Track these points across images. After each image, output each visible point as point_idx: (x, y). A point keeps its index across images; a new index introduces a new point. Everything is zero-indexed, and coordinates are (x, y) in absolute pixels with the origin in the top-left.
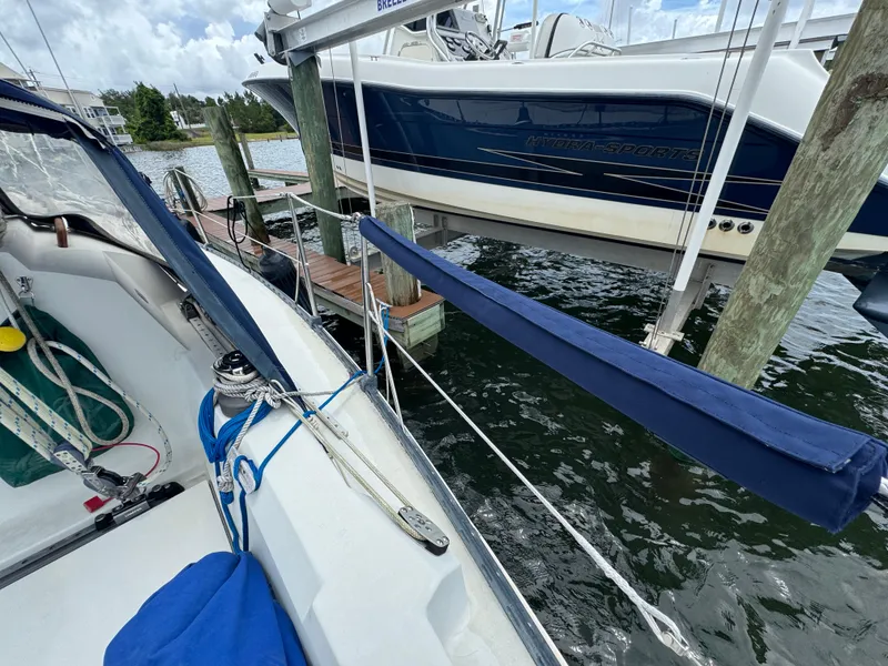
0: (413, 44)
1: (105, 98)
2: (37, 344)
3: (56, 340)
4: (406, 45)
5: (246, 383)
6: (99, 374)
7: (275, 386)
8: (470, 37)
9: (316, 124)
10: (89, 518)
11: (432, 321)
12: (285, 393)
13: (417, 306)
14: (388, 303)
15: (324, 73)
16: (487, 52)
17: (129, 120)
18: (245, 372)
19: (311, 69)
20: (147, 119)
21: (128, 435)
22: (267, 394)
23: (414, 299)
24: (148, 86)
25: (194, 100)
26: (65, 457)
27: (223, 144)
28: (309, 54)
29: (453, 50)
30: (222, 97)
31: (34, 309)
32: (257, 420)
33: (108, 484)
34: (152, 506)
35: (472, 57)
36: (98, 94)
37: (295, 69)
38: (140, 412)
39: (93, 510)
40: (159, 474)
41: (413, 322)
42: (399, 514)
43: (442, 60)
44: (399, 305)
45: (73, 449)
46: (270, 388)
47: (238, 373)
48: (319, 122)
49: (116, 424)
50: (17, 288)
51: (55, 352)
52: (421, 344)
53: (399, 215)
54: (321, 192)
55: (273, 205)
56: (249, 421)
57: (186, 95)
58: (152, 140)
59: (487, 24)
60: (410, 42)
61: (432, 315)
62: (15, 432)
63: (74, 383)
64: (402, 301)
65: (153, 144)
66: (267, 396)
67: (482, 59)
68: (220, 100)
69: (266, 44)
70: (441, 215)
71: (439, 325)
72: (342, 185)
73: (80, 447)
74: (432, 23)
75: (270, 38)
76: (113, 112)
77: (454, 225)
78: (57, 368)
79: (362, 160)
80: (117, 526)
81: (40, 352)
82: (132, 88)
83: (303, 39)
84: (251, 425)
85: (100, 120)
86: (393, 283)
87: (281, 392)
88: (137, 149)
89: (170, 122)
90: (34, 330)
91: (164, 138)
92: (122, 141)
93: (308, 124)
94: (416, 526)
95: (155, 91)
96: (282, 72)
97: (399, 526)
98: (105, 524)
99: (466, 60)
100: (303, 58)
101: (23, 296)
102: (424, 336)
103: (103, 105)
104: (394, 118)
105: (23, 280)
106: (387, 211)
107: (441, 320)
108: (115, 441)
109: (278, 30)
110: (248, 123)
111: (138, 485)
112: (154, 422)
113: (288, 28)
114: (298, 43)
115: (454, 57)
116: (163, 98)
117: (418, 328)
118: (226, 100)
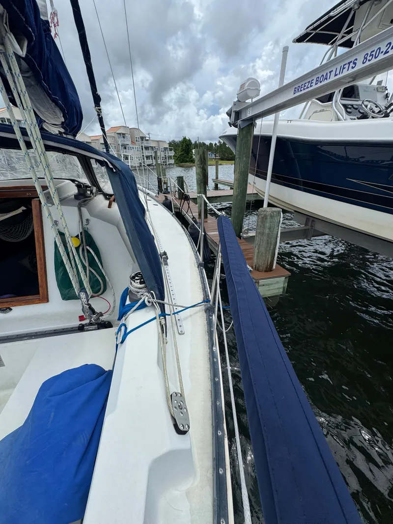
0: (320, 111)
1: (170, 144)
2: (83, 247)
3: (90, 247)
4: (316, 112)
5: (139, 288)
6: (99, 264)
7: (152, 294)
8: (366, 103)
9: (244, 159)
10: (77, 323)
11: (277, 286)
12: (155, 300)
13: (269, 274)
14: (252, 267)
15: (256, 132)
16: (380, 112)
17: (176, 153)
18: (141, 283)
19: (250, 129)
20: (182, 153)
21: (102, 294)
22: (146, 297)
23: (269, 269)
24: (187, 138)
25: (204, 144)
26: (83, 295)
27: (200, 167)
28: (251, 122)
29: (350, 113)
30: (217, 143)
31: (87, 232)
32: (138, 309)
33: (90, 312)
34: (98, 329)
35: (364, 116)
36: (168, 142)
37: (241, 130)
38: (109, 284)
39: (80, 321)
40: (107, 316)
41: (263, 284)
42: (171, 396)
43: (339, 120)
44: (258, 270)
45: (86, 293)
46: (149, 295)
47: (137, 282)
48: (246, 158)
49: (99, 288)
50: (85, 222)
51: (88, 251)
52: (266, 298)
53: (272, 217)
54: (237, 196)
55: (218, 199)
56: (135, 308)
57: (202, 142)
58: (182, 162)
59: (386, 92)
60: (319, 110)
61: (278, 282)
62: (71, 280)
63: (90, 265)
64: (261, 268)
65: (182, 164)
66: (147, 298)
67: (373, 117)
68: (216, 144)
69: (230, 118)
70: (312, 219)
71: (281, 290)
72: (257, 192)
73: (89, 293)
74: (337, 96)
75: (233, 115)
76: (171, 150)
77: (319, 227)
78: (86, 258)
79: (265, 179)
80: (85, 331)
81: (83, 250)
82: (181, 139)
83: (249, 114)
84: (135, 310)
85: (165, 153)
86: (258, 256)
87: (154, 298)
88: (175, 166)
89: (191, 154)
90: (84, 241)
91: (186, 162)
92: (170, 162)
93: (240, 159)
94: (175, 407)
95: (189, 140)
96: (234, 131)
97: (168, 402)
98: (81, 329)
99: (358, 118)
100: (247, 123)
101: (86, 226)
102: (268, 294)
103: (168, 147)
104: (294, 157)
105: (87, 220)
106: (265, 213)
107: (284, 288)
108: (96, 295)
109: (238, 110)
110: (225, 156)
111: (100, 318)
112: (113, 291)
113: (243, 108)
114: (246, 116)
115: (348, 117)
116: (191, 143)
117: (266, 288)
118: (218, 144)
